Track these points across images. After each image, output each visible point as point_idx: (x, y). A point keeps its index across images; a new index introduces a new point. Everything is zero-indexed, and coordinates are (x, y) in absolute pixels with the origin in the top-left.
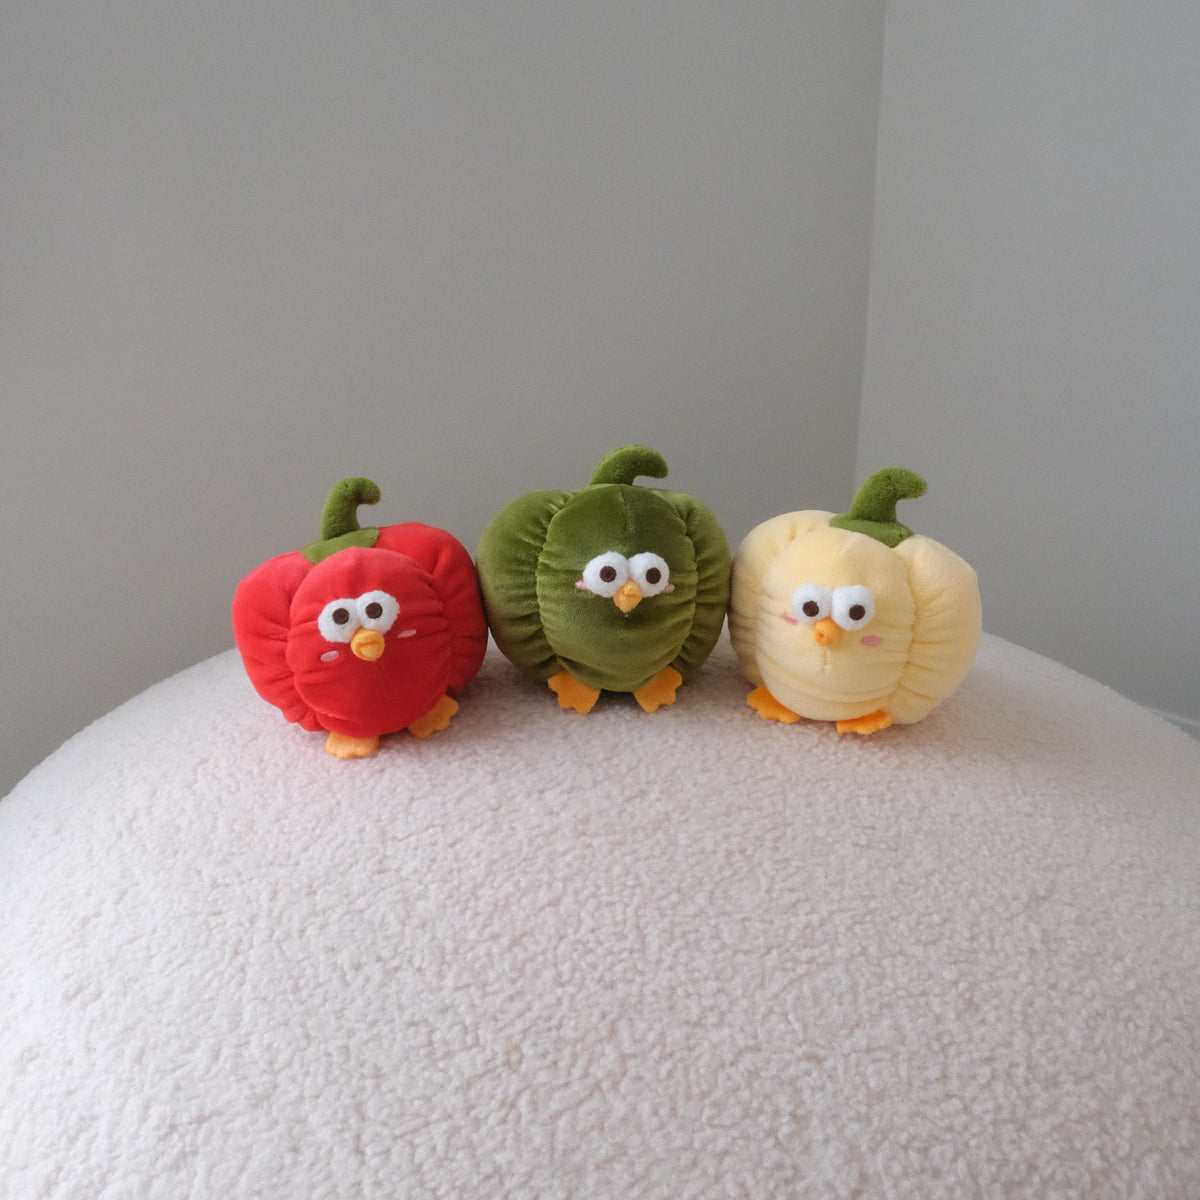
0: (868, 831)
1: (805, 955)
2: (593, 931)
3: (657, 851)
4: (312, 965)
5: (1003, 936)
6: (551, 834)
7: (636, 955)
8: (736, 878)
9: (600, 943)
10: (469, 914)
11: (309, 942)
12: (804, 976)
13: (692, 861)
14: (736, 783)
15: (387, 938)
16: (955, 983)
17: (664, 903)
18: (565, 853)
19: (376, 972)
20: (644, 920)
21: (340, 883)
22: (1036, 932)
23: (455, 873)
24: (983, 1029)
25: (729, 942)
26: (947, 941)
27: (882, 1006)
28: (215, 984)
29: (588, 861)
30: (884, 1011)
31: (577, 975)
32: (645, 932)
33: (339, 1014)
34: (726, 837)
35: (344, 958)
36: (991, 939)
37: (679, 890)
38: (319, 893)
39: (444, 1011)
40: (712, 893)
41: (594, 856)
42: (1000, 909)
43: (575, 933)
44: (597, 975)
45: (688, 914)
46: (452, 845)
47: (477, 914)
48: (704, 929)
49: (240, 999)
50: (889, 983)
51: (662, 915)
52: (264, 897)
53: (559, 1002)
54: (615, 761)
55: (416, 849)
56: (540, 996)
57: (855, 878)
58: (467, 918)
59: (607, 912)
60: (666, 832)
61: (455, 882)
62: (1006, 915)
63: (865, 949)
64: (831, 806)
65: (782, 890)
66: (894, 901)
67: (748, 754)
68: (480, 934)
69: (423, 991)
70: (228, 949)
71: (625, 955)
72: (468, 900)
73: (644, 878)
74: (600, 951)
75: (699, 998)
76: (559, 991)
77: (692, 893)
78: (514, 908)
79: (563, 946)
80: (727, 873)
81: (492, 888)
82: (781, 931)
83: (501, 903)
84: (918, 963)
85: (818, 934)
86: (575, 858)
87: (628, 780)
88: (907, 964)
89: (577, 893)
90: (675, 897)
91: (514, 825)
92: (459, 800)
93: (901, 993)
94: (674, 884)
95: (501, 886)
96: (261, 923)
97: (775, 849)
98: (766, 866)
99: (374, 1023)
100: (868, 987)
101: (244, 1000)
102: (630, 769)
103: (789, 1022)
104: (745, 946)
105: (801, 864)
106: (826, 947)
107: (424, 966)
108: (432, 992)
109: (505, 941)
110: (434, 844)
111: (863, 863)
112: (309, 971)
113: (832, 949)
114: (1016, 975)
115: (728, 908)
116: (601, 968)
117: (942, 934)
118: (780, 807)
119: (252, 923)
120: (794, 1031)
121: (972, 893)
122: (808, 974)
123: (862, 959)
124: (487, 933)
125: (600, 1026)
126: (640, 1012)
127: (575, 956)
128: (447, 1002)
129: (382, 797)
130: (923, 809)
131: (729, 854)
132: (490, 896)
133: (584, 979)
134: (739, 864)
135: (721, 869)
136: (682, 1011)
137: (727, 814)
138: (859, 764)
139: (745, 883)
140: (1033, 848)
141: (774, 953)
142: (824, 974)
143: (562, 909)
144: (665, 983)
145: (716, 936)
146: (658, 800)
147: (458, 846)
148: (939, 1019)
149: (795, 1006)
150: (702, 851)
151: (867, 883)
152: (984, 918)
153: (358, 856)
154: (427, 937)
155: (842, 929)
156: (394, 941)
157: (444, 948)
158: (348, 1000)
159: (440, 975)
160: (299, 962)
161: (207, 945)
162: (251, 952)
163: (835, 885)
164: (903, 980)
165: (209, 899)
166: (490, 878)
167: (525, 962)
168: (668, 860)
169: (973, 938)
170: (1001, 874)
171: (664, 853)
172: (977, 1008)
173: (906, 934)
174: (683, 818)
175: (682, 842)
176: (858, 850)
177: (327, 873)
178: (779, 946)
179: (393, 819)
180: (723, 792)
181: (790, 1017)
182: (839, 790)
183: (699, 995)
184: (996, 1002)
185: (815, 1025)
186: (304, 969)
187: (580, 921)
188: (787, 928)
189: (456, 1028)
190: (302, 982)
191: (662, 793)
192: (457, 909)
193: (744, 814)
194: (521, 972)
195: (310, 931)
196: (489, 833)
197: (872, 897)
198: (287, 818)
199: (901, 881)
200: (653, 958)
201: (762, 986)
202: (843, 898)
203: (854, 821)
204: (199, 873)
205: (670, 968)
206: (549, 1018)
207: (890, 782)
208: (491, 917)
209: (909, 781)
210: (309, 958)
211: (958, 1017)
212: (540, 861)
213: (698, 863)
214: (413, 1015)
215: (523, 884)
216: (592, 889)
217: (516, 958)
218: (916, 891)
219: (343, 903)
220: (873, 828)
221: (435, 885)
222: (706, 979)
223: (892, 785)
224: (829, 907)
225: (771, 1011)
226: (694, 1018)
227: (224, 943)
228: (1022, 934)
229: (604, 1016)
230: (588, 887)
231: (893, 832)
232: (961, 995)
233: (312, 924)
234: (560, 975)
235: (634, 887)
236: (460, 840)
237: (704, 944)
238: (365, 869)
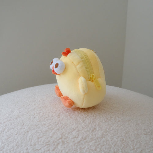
3: (105, 143)
6: (79, 143)
8: (125, 147)
13: (114, 144)
14: (114, 124)
34: (118, 137)
54: (85, 122)
57: (149, 142)
60: (105, 137)
64: (134, 126)
65: (136, 148)
67: (112, 117)
80: (123, 146)
91: (68, 142)
92: (51, 137)
97: (130, 138)
146: (99, 130)
147: (55, 150)
150: (115, 141)
171: (107, 143)
174: (107, 134)
175: (110, 140)
176: (145, 135)
182: (134, 122)
196: (62, 145)
203: (141, 129)
220: (145, 130)
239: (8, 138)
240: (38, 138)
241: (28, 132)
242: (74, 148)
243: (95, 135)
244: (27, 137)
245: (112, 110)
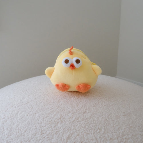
13: (99, 123)
20: (95, 136)
21: (35, 138)
25: (111, 138)
32: (96, 138)
37: (99, 129)
38: (31, 141)
40: (104, 128)
51: (98, 134)
54: (78, 106)
55: (48, 128)
57: (126, 122)
59: (88, 135)
60: (92, 118)
61: (58, 134)
63: (133, 134)
64: (116, 109)
65: (115, 126)
67: (99, 102)
73: (92, 127)
77: (101, 129)
78: (71, 138)
80: (105, 124)
85: (125, 133)
86: (79, 126)
87: (82, 110)
89: (82, 133)
90: (99, 130)
91: (65, 121)
92: (53, 118)
93: (141, 141)
95: (67, 133)
97: (111, 118)
98: (111, 122)
105: (116, 121)
106: (127, 135)
110: (51, 127)
111: (126, 119)
115: (108, 131)
118: (109, 111)
122: (126, 141)
129: (37, 119)
135: (104, 124)
139: (109, 125)
141: (119, 138)
142: (129, 141)
143: (80, 136)
145: (109, 137)
146: (89, 112)
147: (56, 127)
151: (128, 122)
153: (37, 131)
155: (128, 131)
166: (64, 132)
168: (95, 124)
171: (93, 122)
174: (94, 115)
175: (96, 120)
176: (124, 116)
177: (32, 136)
179: (41, 123)
187: (84, 138)
188: (119, 133)
196: (61, 123)
197: (130, 125)
199: (133, 121)
212: (73, 128)
220: (124, 112)
235: (91, 130)
237: (107, 139)
238: (39, 134)
239: (22, 118)
240: (43, 118)
241: (36, 114)
242: (69, 125)
243: (86, 116)
244: (35, 117)
245: (100, 97)
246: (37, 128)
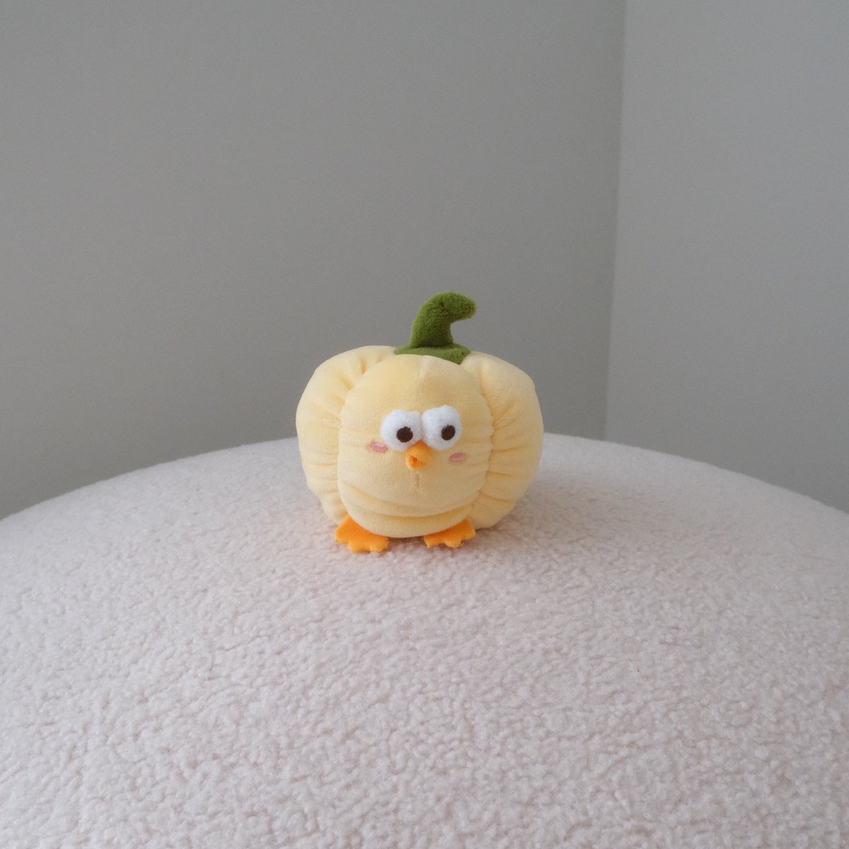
0: (674, 631)
1: (626, 739)
2: (422, 723)
3: (478, 652)
4: (149, 766)
5: (807, 719)
6: (376, 638)
7: (466, 744)
8: (555, 673)
9: (429, 734)
10: (301, 711)
11: (143, 745)
12: (626, 758)
13: (511, 659)
14: (547, 592)
15: (221, 737)
16: (767, 761)
17: (489, 697)
18: (390, 656)
19: (214, 769)
20: (471, 712)
21: (171, 690)
22: (836, 716)
23: (285, 676)
24: (797, 801)
25: (553, 730)
26: (755, 725)
27: (701, 783)
28: (51, 787)
29: (412, 662)
30: (704, 787)
31: (411, 764)
32: (473, 723)
33: (178, 809)
34: (542, 638)
35: (180, 757)
36: (795, 722)
37: (501, 685)
38: (152, 699)
39: (282, 801)
40: (532, 687)
41: (418, 657)
42: (800, 697)
43: (406, 725)
44: (429, 762)
45: (512, 705)
46: (279, 653)
47: (309, 712)
48: (530, 718)
49: (77, 801)
50: (707, 763)
51: (488, 708)
52: (97, 706)
53: (395, 789)
54: (430, 575)
55: (244, 657)
56: (376, 783)
57: (665, 671)
58: (299, 716)
59: (434, 706)
60: (485, 634)
61: (286, 684)
62: (806, 702)
63: (681, 732)
64: (636, 610)
65: (598, 684)
66: (703, 691)
67: (555, 566)
68: (313, 729)
69: (260, 784)
70: (63, 755)
71: (455, 743)
72: (298, 701)
73: (467, 675)
74: (431, 741)
75: (530, 780)
76: (394, 778)
77: (514, 687)
78: (345, 706)
79: (394, 737)
80: (546, 668)
81: (322, 688)
82: (602, 719)
83: (332, 701)
84: (731, 744)
85: (636, 721)
86: (400, 660)
87: (444, 591)
88: (721, 745)
89: (404, 690)
90: (498, 692)
91: (338, 632)
92: (283, 614)
93: (717, 771)
94: (497, 680)
95: (329, 687)
96: (95, 729)
97: (589, 648)
98: (582, 662)
99: (213, 816)
100: (687, 766)
101: (82, 800)
102: (445, 583)
103: (616, 800)
104: (570, 732)
105: (613, 659)
106: (644, 731)
107: (261, 760)
108: (269, 784)
109: (338, 735)
110: (261, 653)
111: (671, 657)
112: (146, 771)
113: (651, 734)
114: (822, 754)
115: (550, 700)
116: (433, 756)
117: (751, 719)
118: (589, 611)
119: (85, 730)
120: (621, 807)
121: (774, 683)
122: (629, 756)
123: (679, 742)
124: (320, 728)
125: (437, 808)
126: (473, 795)
127: (407, 746)
128: (285, 792)
129: (207, 613)
130: (720, 613)
131: (546, 652)
132: (320, 696)
133: (417, 767)
134: (556, 662)
135: (540, 666)
136: (513, 793)
137: (541, 618)
138: (657, 574)
139: (564, 677)
140: (824, 645)
141: (597, 739)
142: (645, 756)
143: (391, 705)
144: (496, 768)
145: (541, 725)
146: (475, 607)
147: (285, 653)
148: (755, 794)
149: (621, 785)
150: (520, 651)
151: (677, 676)
152: (787, 704)
153: (187, 665)
154: (262, 735)
155: (658, 716)
156: (229, 739)
157: (279, 745)
158: (187, 795)
159: (277, 768)
160: (135, 763)
161: (41, 752)
162: (87, 757)
163: (648, 678)
164: (720, 760)
165: (41, 711)
166: (319, 679)
167: (360, 752)
168: (490, 659)
169: (778, 722)
170: (798, 666)
171: (484, 653)
172: (789, 783)
173: (717, 719)
174: (500, 622)
175: (501, 643)
176: (665, 647)
177: (159, 682)
178: (601, 732)
179: (220, 631)
180: (535, 599)
181: (617, 795)
182: (642, 597)
183: (529, 778)
184: (806, 777)
185: (642, 801)
186: (140, 769)
187: (409, 716)
188: (607, 716)
189: (296, 816)
190: (139, 781)
191: (477, 600)
192: (289, 708)
193: (557, 617)
194: (356, 763)
195: (145, 734)
196: (316, 641)
197: (681, 688)
198: (113, 635)
199: (708, 674)
200: (482, 746)
201: (587, 768)
202: (656, 689)
203: (658, 622)
204: (29, 688)
205: (499, 755)
206: (386, 804)
207: (687, 590)
208: (322, 714)
209: (705, 589)
210: (145, 759)
211: (773, 789)
212: (366, 664)
213: (518, 661)
214: (253, 805)
215: (353, 682)
216: (420, 686)
217: (349, 750)
218: (722, 683)
219: (176, 707)
220: (677, 628)
221: (266, 689)
222: (534, 763)
223: (690, 592)
224: (644, 697)
225: (598, 790)
226: (526, 798)
227: (58, 749)
228: (823, 718)
229: (439, 799)
230: (413, 685)
231: (696, 631)
232: (774, 772)
233: (145, 728)
234: (393, 763)
235: (458, 684)
236: (287, 648)
237: (530, 732)
238: (196, 676)
240: (236, 614)
241: (205, 591)
242: (351, 654)
244: (197, 606)
245: (570, 542)
246: (190, 652)
